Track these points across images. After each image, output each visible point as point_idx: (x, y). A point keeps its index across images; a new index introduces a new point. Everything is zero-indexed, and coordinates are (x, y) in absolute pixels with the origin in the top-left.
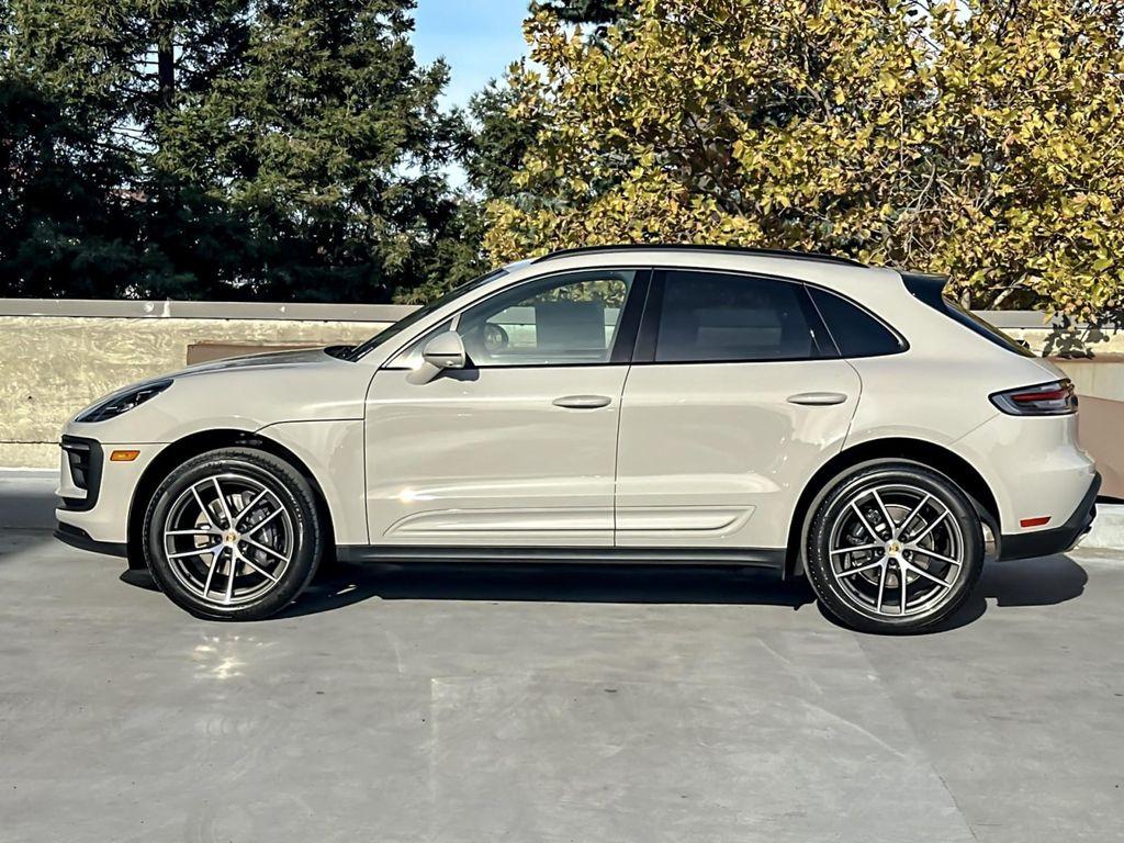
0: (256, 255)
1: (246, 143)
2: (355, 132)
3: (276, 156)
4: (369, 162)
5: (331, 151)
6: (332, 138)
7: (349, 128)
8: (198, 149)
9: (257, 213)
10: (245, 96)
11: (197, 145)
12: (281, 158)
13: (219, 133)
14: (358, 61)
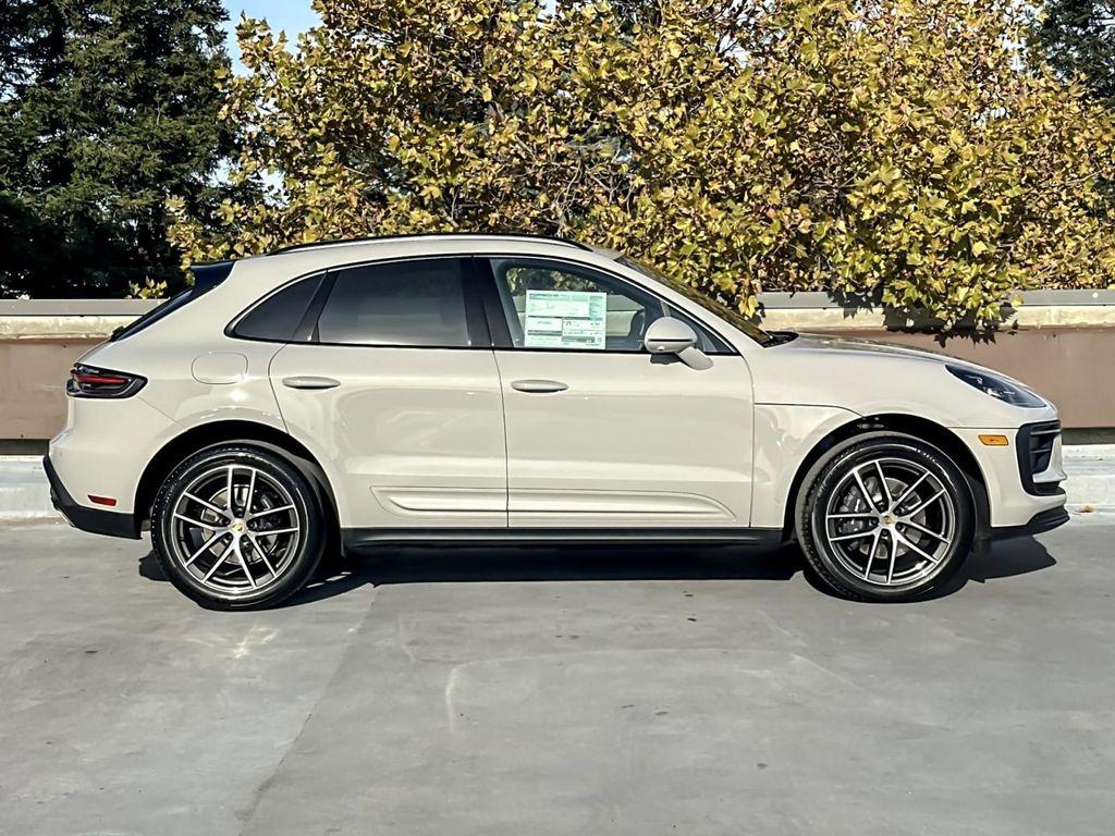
0: (70, 257)
1: (58, 150)
2: (166, 137)
3: (89, 160)
4: (182, 166)
5: (143, 156)
6: (143, 143)
7: (160, 134)
8: (9, 157)
9: (71, 218)
10: (59, 105)
11: (7, 152)
12: (93, 163)
13: (30, 141)
14: (176, 71)
